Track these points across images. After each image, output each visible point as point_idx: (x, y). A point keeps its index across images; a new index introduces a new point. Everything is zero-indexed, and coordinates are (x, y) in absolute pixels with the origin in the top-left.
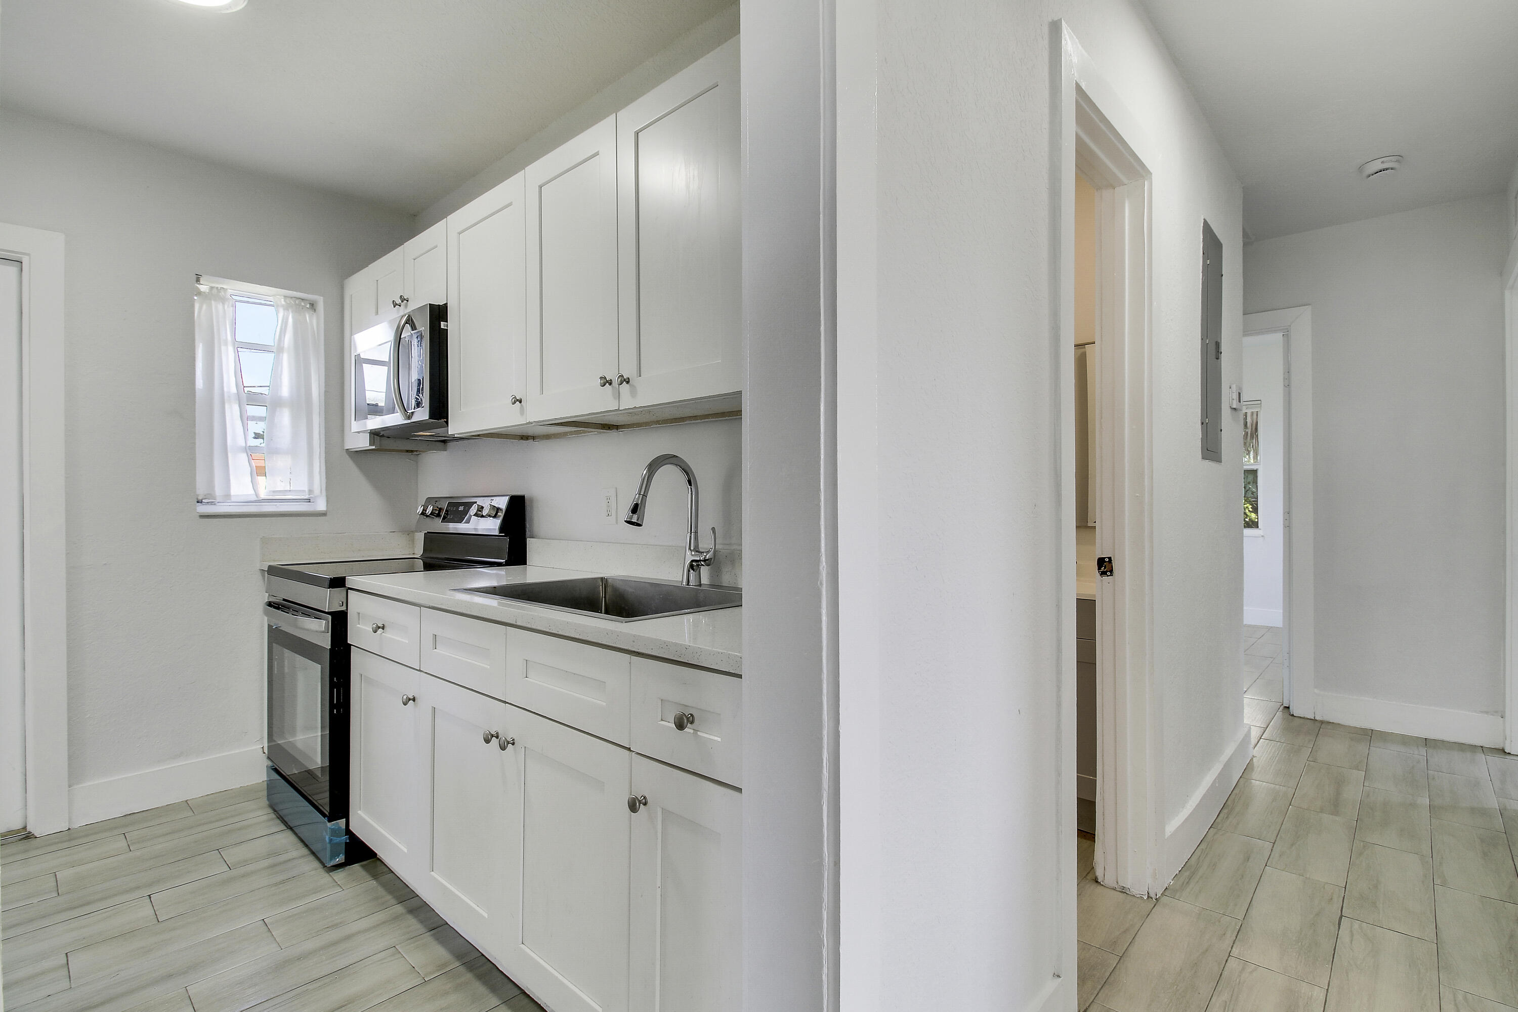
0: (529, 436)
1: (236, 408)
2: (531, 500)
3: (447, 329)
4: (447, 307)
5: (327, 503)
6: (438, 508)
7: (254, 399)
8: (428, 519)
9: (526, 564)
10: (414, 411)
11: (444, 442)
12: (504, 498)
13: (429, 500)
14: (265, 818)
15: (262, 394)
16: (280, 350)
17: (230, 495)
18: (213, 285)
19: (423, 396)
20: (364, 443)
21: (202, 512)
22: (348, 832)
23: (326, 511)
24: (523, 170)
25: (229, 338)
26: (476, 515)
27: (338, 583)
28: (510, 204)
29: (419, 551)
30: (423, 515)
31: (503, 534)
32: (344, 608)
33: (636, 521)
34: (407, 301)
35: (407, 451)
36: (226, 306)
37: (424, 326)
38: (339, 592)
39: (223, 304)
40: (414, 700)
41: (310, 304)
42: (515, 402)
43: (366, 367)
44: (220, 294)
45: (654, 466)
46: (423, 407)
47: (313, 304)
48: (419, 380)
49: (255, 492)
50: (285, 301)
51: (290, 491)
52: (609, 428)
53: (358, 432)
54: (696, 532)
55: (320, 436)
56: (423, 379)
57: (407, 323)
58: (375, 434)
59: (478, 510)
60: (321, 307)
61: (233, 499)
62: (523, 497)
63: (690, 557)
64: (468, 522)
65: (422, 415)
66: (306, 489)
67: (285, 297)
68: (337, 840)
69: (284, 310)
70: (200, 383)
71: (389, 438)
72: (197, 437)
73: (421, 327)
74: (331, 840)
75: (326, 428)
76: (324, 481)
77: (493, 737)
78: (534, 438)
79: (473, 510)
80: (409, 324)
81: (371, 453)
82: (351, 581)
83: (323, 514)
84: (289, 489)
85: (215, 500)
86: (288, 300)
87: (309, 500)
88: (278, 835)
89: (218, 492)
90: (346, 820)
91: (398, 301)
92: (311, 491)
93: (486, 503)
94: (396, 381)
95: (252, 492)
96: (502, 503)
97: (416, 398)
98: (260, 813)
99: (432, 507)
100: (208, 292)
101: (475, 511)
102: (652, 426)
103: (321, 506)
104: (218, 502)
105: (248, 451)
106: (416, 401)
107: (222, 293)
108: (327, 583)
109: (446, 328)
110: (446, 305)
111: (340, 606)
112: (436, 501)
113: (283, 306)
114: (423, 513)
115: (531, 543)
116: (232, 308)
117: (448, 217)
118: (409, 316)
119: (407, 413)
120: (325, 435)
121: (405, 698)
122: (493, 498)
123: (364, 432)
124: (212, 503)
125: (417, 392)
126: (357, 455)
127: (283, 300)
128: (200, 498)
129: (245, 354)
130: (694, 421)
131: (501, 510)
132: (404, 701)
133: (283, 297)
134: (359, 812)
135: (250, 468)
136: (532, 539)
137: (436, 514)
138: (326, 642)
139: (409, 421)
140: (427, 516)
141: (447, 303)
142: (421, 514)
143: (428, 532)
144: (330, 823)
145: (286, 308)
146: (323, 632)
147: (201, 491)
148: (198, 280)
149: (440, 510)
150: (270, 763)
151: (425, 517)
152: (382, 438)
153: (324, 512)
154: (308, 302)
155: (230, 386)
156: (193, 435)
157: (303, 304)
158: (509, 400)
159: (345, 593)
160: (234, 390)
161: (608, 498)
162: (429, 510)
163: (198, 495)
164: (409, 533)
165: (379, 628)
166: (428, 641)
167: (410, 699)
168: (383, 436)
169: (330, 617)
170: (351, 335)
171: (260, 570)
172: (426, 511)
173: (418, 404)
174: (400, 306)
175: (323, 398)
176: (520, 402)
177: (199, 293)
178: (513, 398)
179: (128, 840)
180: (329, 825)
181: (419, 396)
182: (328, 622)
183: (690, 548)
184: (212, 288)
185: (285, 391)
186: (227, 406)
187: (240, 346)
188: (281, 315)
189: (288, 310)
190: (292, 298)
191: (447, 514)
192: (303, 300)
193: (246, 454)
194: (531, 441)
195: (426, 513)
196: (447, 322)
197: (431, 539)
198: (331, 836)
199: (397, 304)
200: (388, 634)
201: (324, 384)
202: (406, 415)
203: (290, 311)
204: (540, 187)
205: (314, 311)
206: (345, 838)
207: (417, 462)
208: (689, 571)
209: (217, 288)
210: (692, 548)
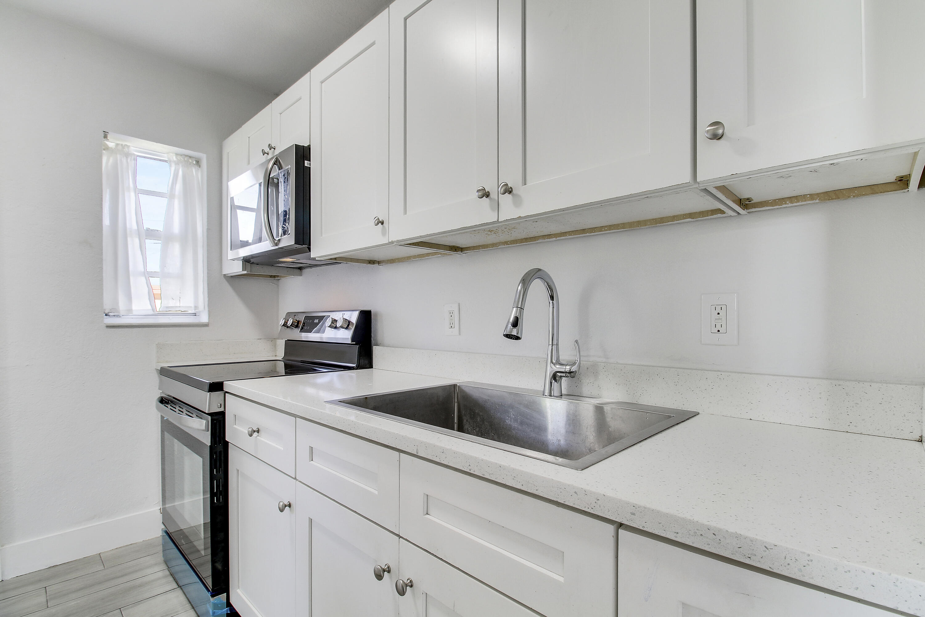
0: (375, 261)
1: (137, 241)
2: (376, 315)
3: (310, 168)
4: (310, 149)
5: (209, 317)
6: (296, 320)
7: (151, 234)
8: (288, 329)
9: (373, 368)
10: (281, 238)
11: (300, 269)
12: (354, 312)
13: (289, 314)
14: (160, 574)
15: (158, 231)
16: (171, 196)
17: (132, 310)
18: (118, 142)
19: (289, 224)
20: (237, 268)
21: (108, 323)
22: (229, 604)
23: (208, 323)
24: (387, 7)
25: (131, 185)
26: (330, 326)
27: (216, 387)
28: (373, 44)
29: (280, 354)
30: (285, 326)
31: (355, 343)
32: (222, 409)
33: (516, 335)
34: (274, 149)
35: (271, 276)
36: (129, 160)
37: (290, 166)
38: (218, 395)
39: (127, 158)
40: (290, 506)
41: (196, 161)
42: (378, 224)
43: (239, 212)
44: (124, 150)
45: (526, 281)
46: (289, 234)
47: (198, 162)
48: (285, 211)
49: (152, 307)
50: (176, 158)
51: (180, 307)
52: (456, 250)
53: (233, 260)
54: (557, 345)
55: (203, 264)
56: (289, 210)
57: (275, 164)
58: (247, 261)
59: (332, 323)
60: (204, 163)
61: (134, 313)
62: (370, 311)
63: (552, 369)
64: (324, 332)
65: (288, 241)
66: (193, 305)
67: (177, 154)
68: (219, 612)
69: (176, 164)
70: (106, 221)
71: (257, 264)
72: (104, 262)
73: (288, 165)
74: (214, 613)
75: (208, 257)
76: (207, 299)
77: (384, 572)
78: (379, 262)
79: (328, 322)
80: (277, 165)
81: (243, 278)
82: (229, 386)
83: (206, 325)
84: (179, 305)
85: (120, 314)
86: (179, 157)
87: (195, 314)
88: (170, 593)
89: (122, 306)
90: (226, 594)
91: (267, 150)
92: (196, 307)
93: (338, 316)
94: (265, 215)
95: (150, 307)
96: (354, 317)
97: (283, 227)
98: (156, 569)
99: (292, 319)
100: (114, 148)
101: (330, 323)
102: (499, 247)
103: (204, 318)
104: (123, 316)
105: (146, 275)
106: (283, 230)
107: (126, 149)
108: (207, 388)
109: (309, 166)
110: (309, 148)
111: (218, 408)
112: (295, 315)
113: (175, 162)
114: (285, 325)
115: (376, 351)
116: (133, 161)
117: (311, 71)
118: (277, 158)
119: (275, 240)
120: (208, 263)
121: (281, 504)
122: (344, 313)
123: (237, 259)
124: (118, 316)
125: (283, 222)
126: (232, 279)
127: (174, 157)
128: (106, 312)
129: (143, 198)
130: (548, 240)
131: (353, 323)
132: (281, 506)
133: (174, 155)
134: (238, 590)
135: (147, 288)
136: (377, 347)
137: (296, 325)
138: (206, 439)
139: (277, 247)
140: (288, 327)
141: (310, 145)
142: (283, 325)
143: (288, 340)
144: (213, 598)
145: (177, 163)
146: (203, 430)
147: (107, 307)
148: (105, 137)
149: (298, 322)
150: (163, 527)
151: (286, 328)
152: (252, 265)
153: (206, 324)
154: (194, 159)
155: (132, 224)
156: (100, 261)
157: (190, 161)
158: (372, 222)
159: (223, 395)
160: (135, 227)
161: (451, 313)
162: (290, 323)
163: (105, 310)
164: (273, 340)
165: (254, 431)
166: (304, 453)
167: (286, 506)
168: (253, 263)
169: (209, 418)
170: (228, 181)
171: (156, 369)
172: (287, 323)
173: (285, 233)
174: (268, 154)
175: (205, 234)
176: (382, 223)
177: (107, 148)
178: (376, 220)
179: (48, 595)
180: (212, 599)
181: (285, 225)
182: (208, 421)
183: (552, 362)
184: (117, 145)
185: (176, 228)
186: (129, 239)
187: (139, 192)
188: (173, 168)
189: (179, 165)
190: (181, 155)
191: (304, 326)
192: (190, 157)
193: (145, 278)
194: (376, 265)
195: (287, 325)
196: (310, 161)
197: (291, 345)
198: (214, 610)
199: (265, 153)
200: (262, 438)
201: (206, 224)
202: (274, 242)
203: (180, 165)
204: (405, 19)
205: (199, 166)
206: (226, 610)
207: (278, 286)
208: (551, 383)
209: (122, 145)
210: (554, 361)
